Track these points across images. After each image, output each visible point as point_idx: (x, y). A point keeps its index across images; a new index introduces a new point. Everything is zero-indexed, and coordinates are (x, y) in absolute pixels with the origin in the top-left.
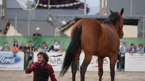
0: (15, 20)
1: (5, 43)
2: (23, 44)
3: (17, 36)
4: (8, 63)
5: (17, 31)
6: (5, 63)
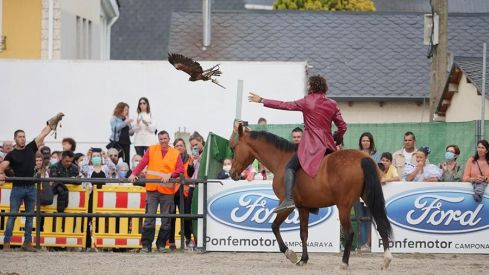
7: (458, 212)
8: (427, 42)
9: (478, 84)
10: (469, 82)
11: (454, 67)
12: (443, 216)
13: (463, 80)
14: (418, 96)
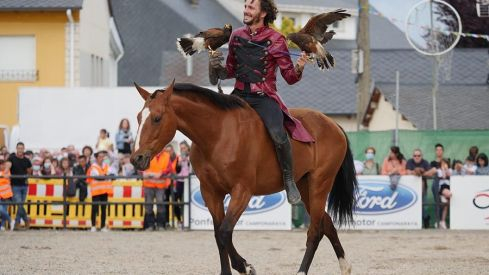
0: (395, 83)
1: (366, 152)
2: (417, 153)
3: (400, 131)
4: (377, 208)
5: (400, 116)
6: (367, 209)
7: (379, 198)
8: (354, 72)
9: (393, 102)
10: (386, 100)
11: (375, 89)
12: (368, 200)
13: (382, 100)
14: (348, 111)
